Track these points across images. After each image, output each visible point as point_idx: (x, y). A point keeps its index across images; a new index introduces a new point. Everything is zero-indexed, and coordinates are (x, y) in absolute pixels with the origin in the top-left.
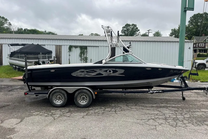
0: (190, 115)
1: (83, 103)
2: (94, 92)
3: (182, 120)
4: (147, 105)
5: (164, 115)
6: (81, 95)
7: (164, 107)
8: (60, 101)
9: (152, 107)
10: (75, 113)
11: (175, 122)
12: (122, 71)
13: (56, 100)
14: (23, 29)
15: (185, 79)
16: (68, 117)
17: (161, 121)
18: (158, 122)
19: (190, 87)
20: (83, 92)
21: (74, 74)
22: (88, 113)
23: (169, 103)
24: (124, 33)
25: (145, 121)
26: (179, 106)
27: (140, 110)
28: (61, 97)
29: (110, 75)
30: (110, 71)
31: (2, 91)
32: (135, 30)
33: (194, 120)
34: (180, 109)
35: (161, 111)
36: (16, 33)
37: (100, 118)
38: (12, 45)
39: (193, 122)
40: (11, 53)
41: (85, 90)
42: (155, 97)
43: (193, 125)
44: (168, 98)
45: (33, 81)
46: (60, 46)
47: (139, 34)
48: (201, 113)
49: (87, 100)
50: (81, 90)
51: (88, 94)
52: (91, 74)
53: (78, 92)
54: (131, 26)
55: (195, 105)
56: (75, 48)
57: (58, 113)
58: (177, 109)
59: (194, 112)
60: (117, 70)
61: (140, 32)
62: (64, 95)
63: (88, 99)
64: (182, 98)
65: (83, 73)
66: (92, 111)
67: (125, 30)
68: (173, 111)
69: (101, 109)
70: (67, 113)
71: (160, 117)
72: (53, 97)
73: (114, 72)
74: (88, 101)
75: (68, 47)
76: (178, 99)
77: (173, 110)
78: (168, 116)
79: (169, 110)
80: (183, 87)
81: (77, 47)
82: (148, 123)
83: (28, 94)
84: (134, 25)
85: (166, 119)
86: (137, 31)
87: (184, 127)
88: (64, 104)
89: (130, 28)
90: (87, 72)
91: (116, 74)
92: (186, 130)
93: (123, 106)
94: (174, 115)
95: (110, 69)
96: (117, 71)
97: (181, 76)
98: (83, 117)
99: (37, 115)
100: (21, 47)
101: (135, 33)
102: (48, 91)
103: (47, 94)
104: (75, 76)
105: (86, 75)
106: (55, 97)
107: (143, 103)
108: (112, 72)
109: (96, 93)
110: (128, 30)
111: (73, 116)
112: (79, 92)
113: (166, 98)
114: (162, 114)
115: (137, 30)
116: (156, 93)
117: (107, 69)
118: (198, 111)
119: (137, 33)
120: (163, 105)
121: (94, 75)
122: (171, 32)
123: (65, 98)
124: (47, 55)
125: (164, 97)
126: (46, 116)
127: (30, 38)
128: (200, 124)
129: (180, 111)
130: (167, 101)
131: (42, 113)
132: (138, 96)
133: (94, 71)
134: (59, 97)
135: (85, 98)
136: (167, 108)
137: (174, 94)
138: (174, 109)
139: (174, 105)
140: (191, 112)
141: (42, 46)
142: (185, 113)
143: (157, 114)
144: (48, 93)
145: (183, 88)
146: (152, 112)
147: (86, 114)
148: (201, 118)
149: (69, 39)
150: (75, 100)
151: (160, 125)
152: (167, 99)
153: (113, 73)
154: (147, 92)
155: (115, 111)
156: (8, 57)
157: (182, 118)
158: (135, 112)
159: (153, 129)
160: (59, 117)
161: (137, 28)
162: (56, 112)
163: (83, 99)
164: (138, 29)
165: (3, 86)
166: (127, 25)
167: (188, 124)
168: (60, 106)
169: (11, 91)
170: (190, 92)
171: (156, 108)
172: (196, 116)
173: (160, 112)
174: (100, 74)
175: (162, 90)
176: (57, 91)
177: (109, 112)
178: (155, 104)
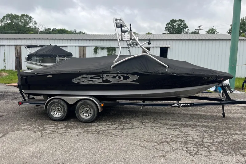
0: (224, 139)
1: (86, 116)
2: (100, 104)
3: (209, 145)
4: (168, 122)
5: (186, 137)
6: (85, 107)
7: (191, 126)
8: (59, 114)
9: (175, 125)
10: (71, 129)
11: (197, 148)
12: (136, 78)
13: (55, 112)
14: (52, 29)
15: (227, 88)
16: (60, 134)
17: (178, 146)
18: (173, 147)
19: (232, 100)
20: (86, 104)
21: (75, 81)
22: (87, 130)
23: (200, 120)
24: (169, 30)
25: (155, 144)
26: (213, 125)
27: (156, 129)
28: (60, 109)
29: (119, 82)
30: (120, 78)
31: (6, 98)
32: (182, 26)
33: (225, 147)
34: (213, 130)
35: (184, 131)
36: (42, 33)
37: (98, 137)
38: (29, 47)
39: (223, 150)
40: (28, 55)
41: (89, 102)
42: (185, 112)
43: (221, 155)
44: (202, 113)
45: (29, 89)
46: (84, 47)
47: (187, 32)
48: (239, 137)
49: (90, 113)
50: (85, 100)
51: (92, 107)
52: (95, 80)
53: (81, 103)
54: (177, 22)
55: (236, 124)
56: (101, 50)
57: (50, 129)
58: (208, 130)
59: (231, 135)
60: (128, 76)
61: (188, 30)
62: (64, 107)
63: (92, 113)
64: (221, 115)
65: (86, 79)
66: (94, 127)
67: (170, 28)
68: (201, 132)
69: (106, 125)
70: (62, 129)
71: (179, 139)
72: (50, 108)
73: (126, 78)
74: (91, 116)
75: (93, 48)
76: (216, 115)
77: (202, 130)
78: (191, 139)
79: (197, 130)
80: (223, 99)
81: (104, 49)
82: (157, 147)
83: (22, 103)
84: (182, 20)
85: (186, 143)
86: (185, 28)
87: (206, 156)
88: (62, 117)
89: (176, 25)
90: (91, 78)
91: (128, 81)
92: (208, 160)
93: (136, 123)
94: (200, 138)
95: (120, 75)
96: (129, 78)
97: (221, 85)
98: (78, 135)
99: (26, 129)
100: (38, 49)
101: (183, 30)
102: (45, 101)
103: (44, 105)
104: (76, 82)
105: (90, 82)
106: (54, 108)
107: (165, 119)
108: (122, 78)
109: (102, 105)
110: (173, 27)
111: (66, 133)
112: (83, 102)
113: (200, 113)
114: (183, 135)
115: (185, 26)
116: (182, 106)
117: (116, 75)
118: (237, 134)
119: (185, 30)
120: (190, 123)
121: (100, 82)
122: (230, 28)
123: (65, 111)
124: (66, 58)
125: (198, 113)
126: (35, 131)
127: (51, 38)
128: (233, 152)
129: (211, 133)
130: (199, 117)
131: (33, 127)
132: (162, 110)
133: (100, 77)
134: (59, 109)
135: (89, 111)
136: (194, 128)
137: (214, 108)
138: (204, 129)
139: (205, 124)
140: (226, 135)
141: (61, 48)
142: (217, 136)
143: (177, 135)
144: (45, 103)
145: (223, 101)
146: (172, 132)
147: (83, 130)
148: (238, 143)
149: (95, 39)
150: (76, 112)
151: (174, 150)
152: (201, 115)
153: (124, 79)
154: (171, 105)
155: (123, 128)
156: (25, 60)
157: (209, 143)
158: (148, 131)
159: (161, 156)
160: (50, 133)
161: (185, 25)
162: (49, 126)
163: (87, 112)
164: (187, 25)
165: (10, 94)
166: (173, 21)
167: (214, 152)
168: (57, 119)
169: (16, 99)
170: (237, 106)
171: (178, 127)
172: (232, 140)
173: (182, 132)
174: (107, 81)
175: (191, 103)
176: (56, 100)
177: (115, 129)
178: (181, 121)
